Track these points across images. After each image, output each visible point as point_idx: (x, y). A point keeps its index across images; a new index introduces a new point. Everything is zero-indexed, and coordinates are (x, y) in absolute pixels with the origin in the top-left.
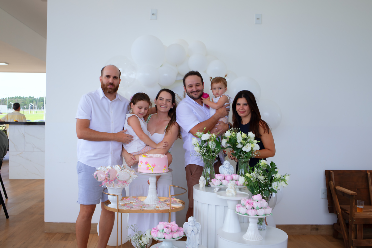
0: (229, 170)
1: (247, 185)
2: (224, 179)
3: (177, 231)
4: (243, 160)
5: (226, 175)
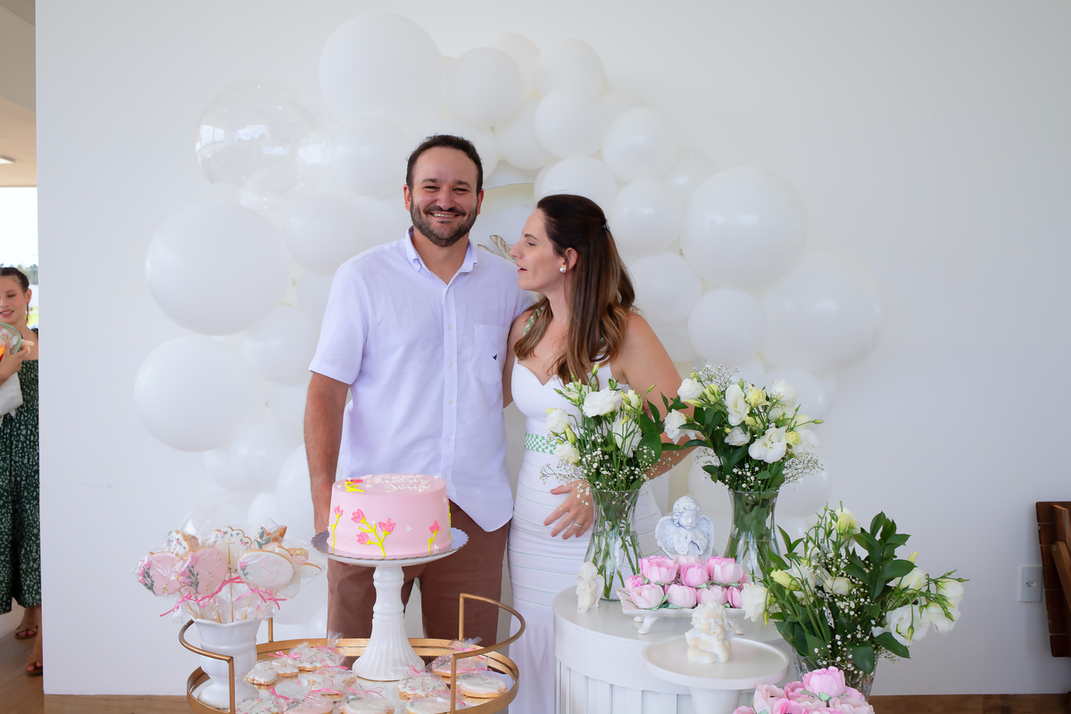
0: (698, 533)
2: (678, 580)
4: (750, 495)
5: (683, 561)
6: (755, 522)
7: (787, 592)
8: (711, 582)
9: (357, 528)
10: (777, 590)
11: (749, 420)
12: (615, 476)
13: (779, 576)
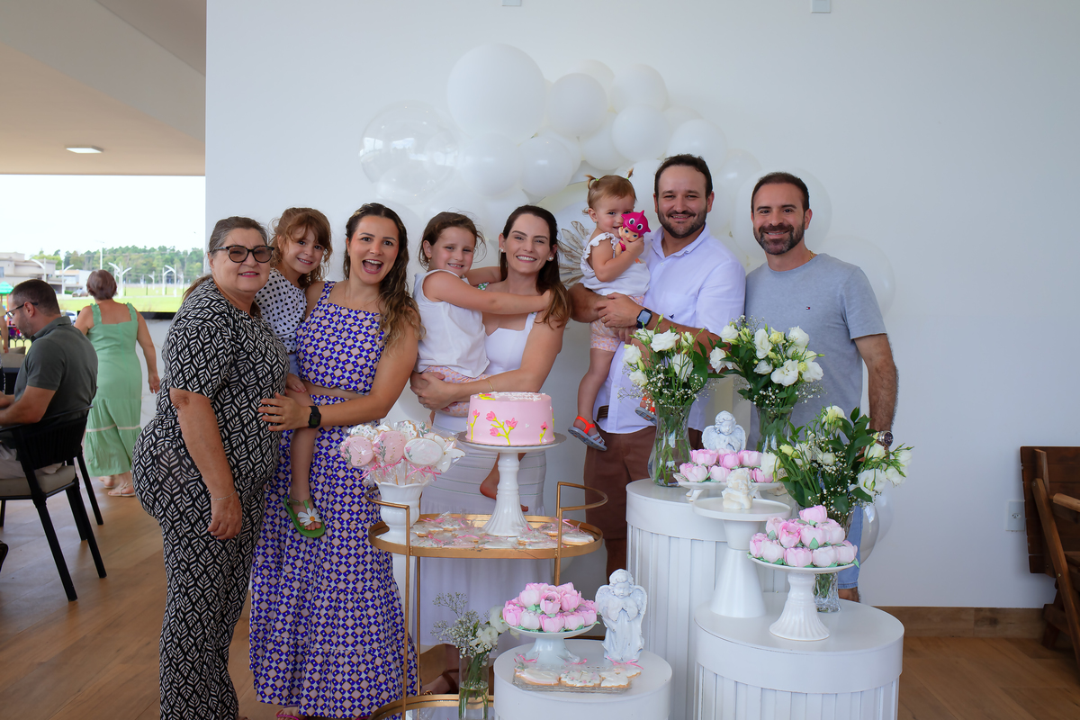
0: (733, 438)
1: (784, 480)
2: (718, 463)
3: (576, 610)
4: (772, 410)
5: (721, 452)
6: (775, 430)
7: (790, 459)
8: (742, 466)
9: (489, 426)
10: (784, 458)
11: (772, 355)
12: (673, 395)
13: (786, 449)
